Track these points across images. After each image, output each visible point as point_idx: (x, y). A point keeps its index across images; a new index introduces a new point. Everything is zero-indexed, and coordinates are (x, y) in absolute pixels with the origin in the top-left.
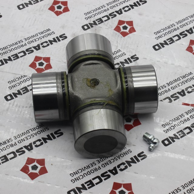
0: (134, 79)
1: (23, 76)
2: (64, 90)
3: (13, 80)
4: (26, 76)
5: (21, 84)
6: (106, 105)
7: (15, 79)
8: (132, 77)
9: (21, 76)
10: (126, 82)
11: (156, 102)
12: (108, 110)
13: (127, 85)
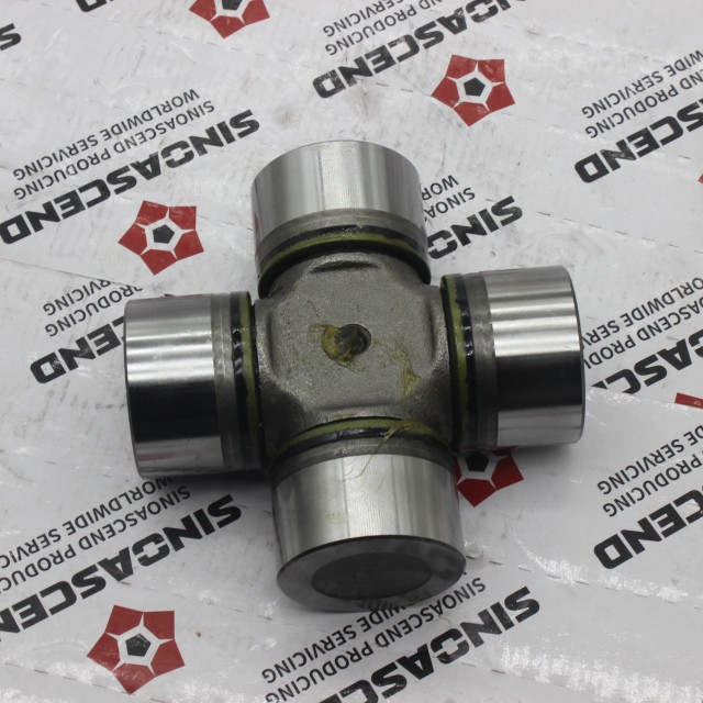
0: (496, 326)
1: (98, 283)
2: (240, 366)
3: (63, 298)
4: (109, 283)
5: (90, 314)
6: (393, 436)
7: (68, 295)
8: (490, 318)
9: (92, 283)
10: (468, 336)
11: (579, 408)
12: (399, 460)
13: (468, 350)
